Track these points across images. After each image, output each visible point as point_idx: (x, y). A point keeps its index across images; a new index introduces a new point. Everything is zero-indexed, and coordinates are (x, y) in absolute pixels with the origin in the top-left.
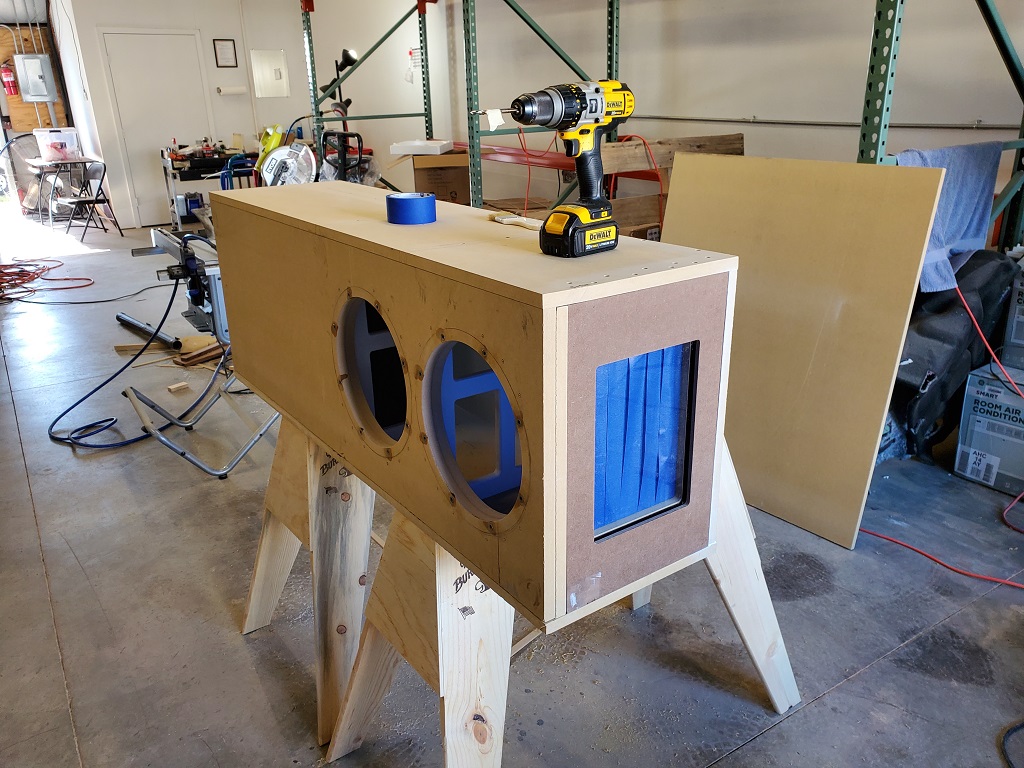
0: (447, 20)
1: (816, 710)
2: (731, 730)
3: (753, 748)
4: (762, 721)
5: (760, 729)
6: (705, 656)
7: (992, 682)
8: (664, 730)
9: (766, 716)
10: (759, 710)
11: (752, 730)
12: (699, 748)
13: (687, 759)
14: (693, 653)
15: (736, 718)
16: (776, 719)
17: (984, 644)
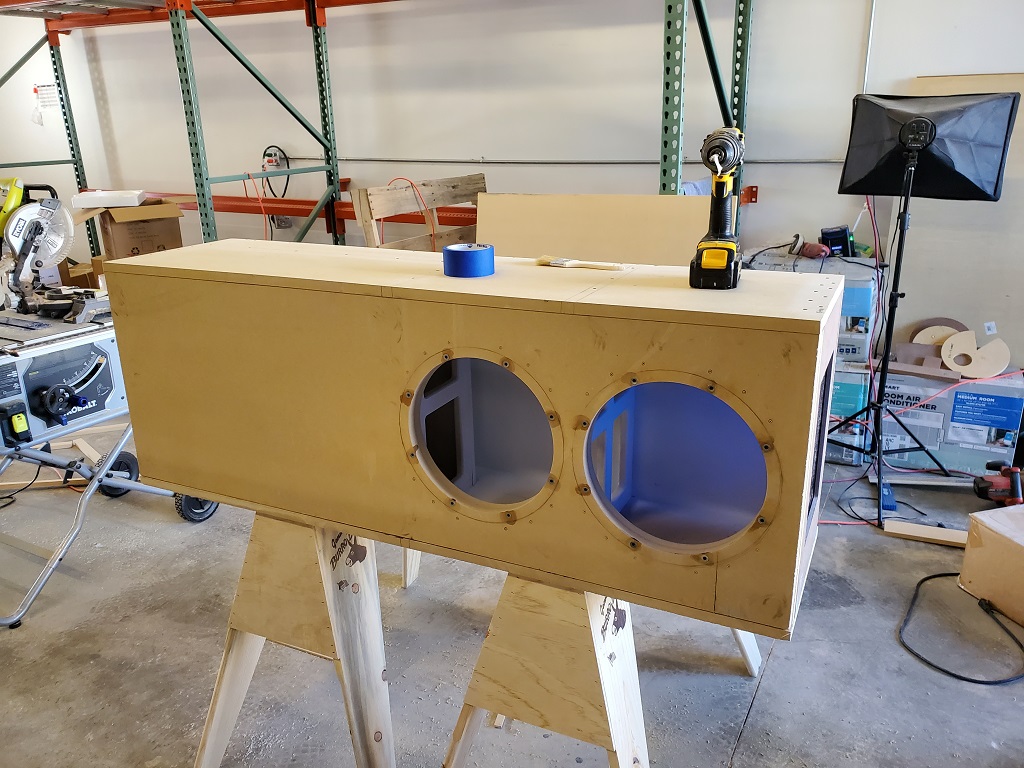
0: (88, 53)
1: (776, 664)
2: (732, 704)
3: (757, 711)
4: (747, 687)
5: (751, 694)
6: (667, 650)
7: (863, 599)
8: (684, 724)
9: (747, 683)
10: (740, 680)
11: (746, 698)
12: (721, 729)
13: (718, 742)
14: (656, 650)
15: (728, 693)
16: (755, 682)
17: (839, 572)
